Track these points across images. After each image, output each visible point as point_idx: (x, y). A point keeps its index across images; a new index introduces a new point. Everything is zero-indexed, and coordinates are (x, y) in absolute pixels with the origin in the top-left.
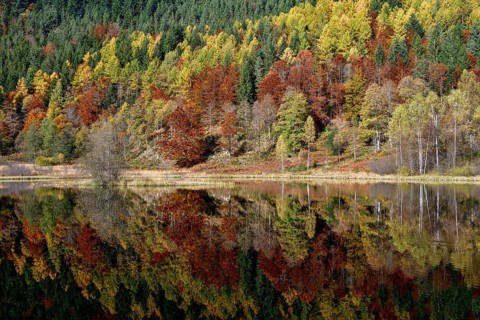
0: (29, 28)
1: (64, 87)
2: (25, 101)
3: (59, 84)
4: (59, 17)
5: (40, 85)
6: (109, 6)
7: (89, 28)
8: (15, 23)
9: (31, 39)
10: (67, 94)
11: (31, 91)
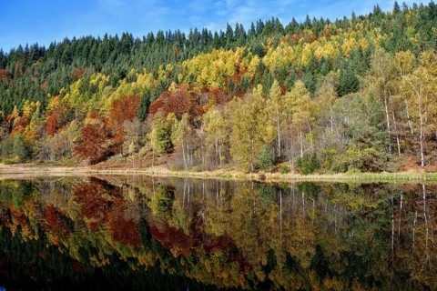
0: (36, 73)
1: (41, 111)
2: (15, 121)
3: (38, 110)
4: (56, 66)
5: (27, 110)
6: (88, 57)
7: (72, 72)
8: (29, 70)
9: (36, 80)
10: (43, 116)
11: (21, 114)
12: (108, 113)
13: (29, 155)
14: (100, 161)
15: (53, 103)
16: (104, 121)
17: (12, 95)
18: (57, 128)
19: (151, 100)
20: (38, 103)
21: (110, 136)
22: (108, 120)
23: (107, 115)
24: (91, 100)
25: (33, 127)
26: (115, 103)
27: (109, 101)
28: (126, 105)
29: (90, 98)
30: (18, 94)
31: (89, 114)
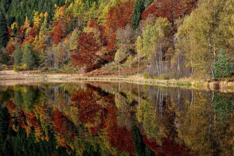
1: (48, 21)
2: (27, 31)
3: (45, 20)
5: (36, 20)
10: (50, 27)
11: (32, 25)
12: (105, 21)
13: (36, 63)
14: (94, 69)
15: (59, 13)
16: (101, 29)
17: (25, 7)
18: (62, 38)
19: (146, 5)
20: (46, 14)
21: (105, 44)
22: (105, 28)
23: (104, 23)
24: (92, 9)
25: (42, 37)
26: (111, 11)
27: (106, 9)
28: (122, 12)
29: (90, 7)
30: (30, 6)
31: (89, 23)
